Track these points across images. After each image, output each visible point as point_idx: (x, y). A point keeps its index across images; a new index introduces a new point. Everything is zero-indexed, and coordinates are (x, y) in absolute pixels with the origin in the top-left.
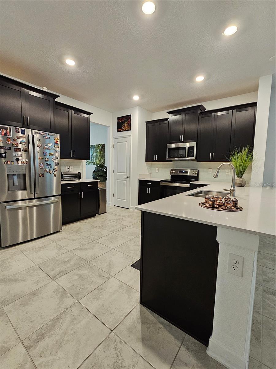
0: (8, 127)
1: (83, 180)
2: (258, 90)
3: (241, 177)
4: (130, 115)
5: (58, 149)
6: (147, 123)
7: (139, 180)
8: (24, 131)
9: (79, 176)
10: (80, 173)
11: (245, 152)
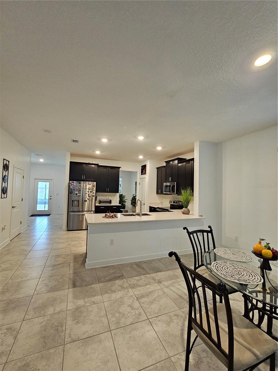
0: (74, 182)
1: (113, 204)
2: (194, 151)
3: (187, 208)
4: (146, 165)
5: (95, 189)
6: (157, 168)
7: (150, 207)
8: (80, 182)
9: (110, 202)
10: (111, 200)
11: (188, 191)
